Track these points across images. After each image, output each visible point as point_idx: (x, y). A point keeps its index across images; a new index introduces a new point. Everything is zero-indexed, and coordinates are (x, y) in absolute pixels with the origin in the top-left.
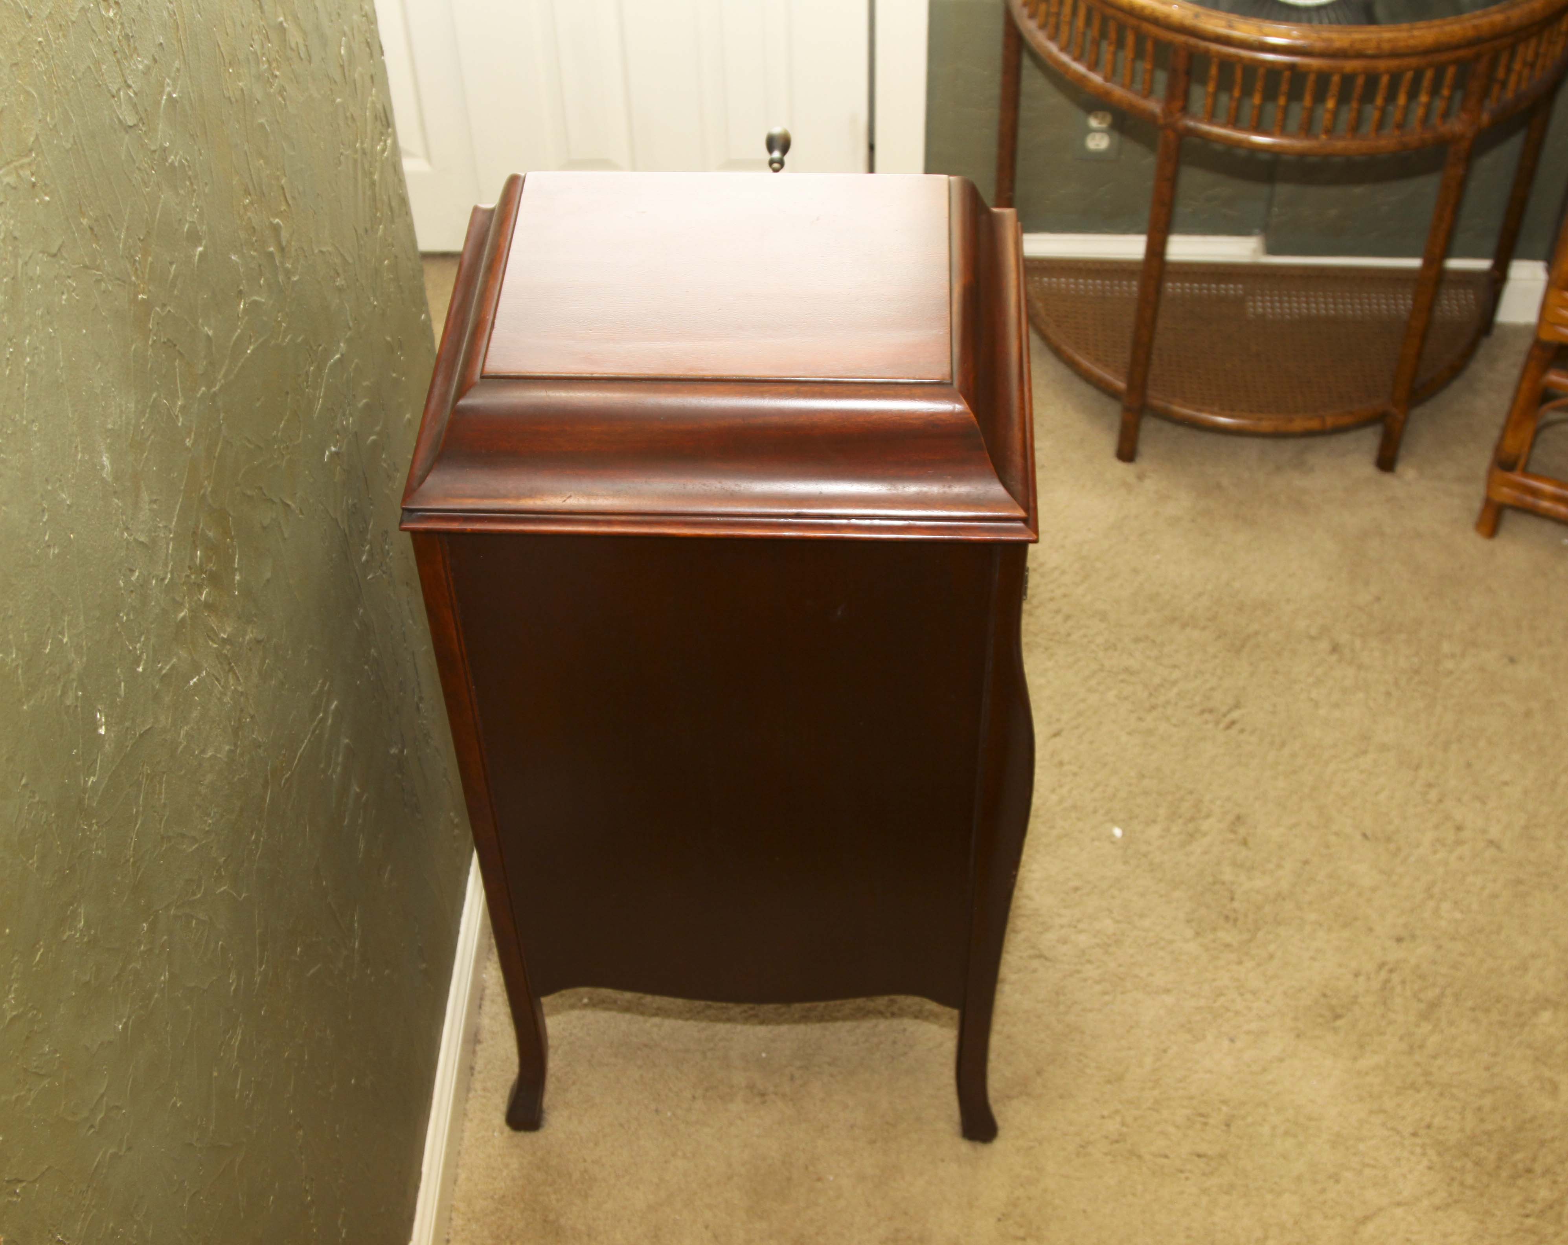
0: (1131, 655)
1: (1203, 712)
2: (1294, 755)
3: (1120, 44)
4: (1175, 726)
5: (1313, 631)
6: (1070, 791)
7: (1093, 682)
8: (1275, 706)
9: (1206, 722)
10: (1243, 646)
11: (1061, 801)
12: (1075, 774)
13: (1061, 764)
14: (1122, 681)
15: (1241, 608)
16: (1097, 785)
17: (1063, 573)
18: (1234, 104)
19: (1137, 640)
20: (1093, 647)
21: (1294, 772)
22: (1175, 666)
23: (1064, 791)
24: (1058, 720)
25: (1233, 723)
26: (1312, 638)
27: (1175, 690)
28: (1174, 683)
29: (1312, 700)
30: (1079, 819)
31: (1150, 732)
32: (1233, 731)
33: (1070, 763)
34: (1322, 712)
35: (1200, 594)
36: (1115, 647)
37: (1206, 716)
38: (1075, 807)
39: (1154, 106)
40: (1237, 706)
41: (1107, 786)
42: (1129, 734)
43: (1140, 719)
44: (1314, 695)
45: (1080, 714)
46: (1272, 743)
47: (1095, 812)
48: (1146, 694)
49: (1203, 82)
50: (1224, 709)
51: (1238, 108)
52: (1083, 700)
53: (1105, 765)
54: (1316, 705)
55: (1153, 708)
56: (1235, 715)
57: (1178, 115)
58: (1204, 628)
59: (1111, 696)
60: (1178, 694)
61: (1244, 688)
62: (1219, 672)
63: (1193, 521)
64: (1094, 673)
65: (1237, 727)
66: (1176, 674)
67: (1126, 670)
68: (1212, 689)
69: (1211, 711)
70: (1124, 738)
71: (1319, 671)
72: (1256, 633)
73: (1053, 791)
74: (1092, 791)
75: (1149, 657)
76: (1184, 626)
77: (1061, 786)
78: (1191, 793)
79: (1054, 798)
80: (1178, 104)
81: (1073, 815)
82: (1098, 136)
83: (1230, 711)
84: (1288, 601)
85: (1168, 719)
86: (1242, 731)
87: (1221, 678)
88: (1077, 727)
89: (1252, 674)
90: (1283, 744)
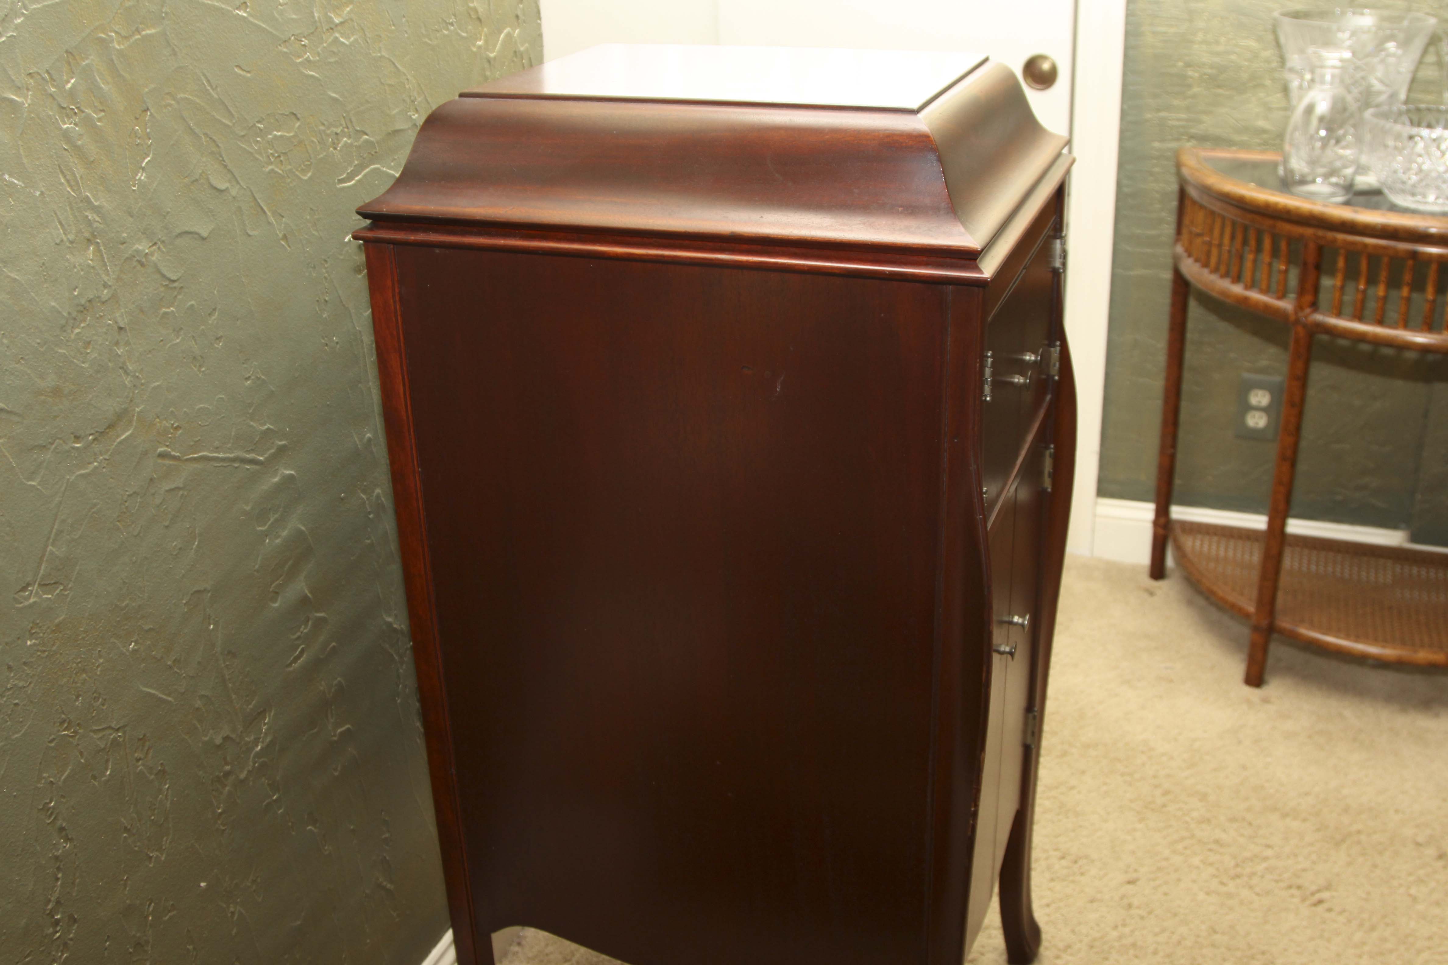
0: (1224, 831)
1: (1290, 887)
2: (1384, 940)
3: (1259, 250)
4: (1258, 894)
5: (1420, 839)
6: (1133, 931)
7: (1180, 847)
8: (1368, 893)
9: (1292, 896)
10: (1343, 841)
11: (1120, 938)
12: (1142, 918)
13: (1130, 906)
14: (1210, 850)
15: (1346, 810)
16: (1163, 930)
17: (1172, 758)
18: (1360, 296)
19: (1233, 820)
20: (1187, 818)
21: (1381, 954)
22: (1268, 846)
23: (1127, 930)
24: (1136, 871)
25: (1320, 902)
26: (1418, 844)
27: (1264, 865)
28: (1265, 859)
29: (1410, 895)
30: (1136, 957)
31: (1230, 896)
32: (1320, 908)
33: (1138, 907)
34: (1420, 907)
35: (1307, 794)
36: (1209, 821)
37: (1294, 891)
38: (1134, 945)
39: (1286, 305)
40: (1328, 887)
41: (1173, 933)
42: (1208, 894)
43: (1222, 884)
44: (1413, 891)
45: (1159, 869)
46: (1361, 925)
47: (1155, 953)
48: (1232, 863)
49: (1332, 273)
50: (1314, 888)
51: (1363, 302)
52: (1166, 859)
53: (1175, 915)
54: (1415, 899)
55: (1238, 876)
56: (1325, 895)
57: (1308, 310)
58: (1305, 820)
59: (1196, 861)
60: (1267, 869)
61: (1338, 875)
62: (1314, 857)
63: (1310, 737)
64: (1182, 839)
65: (1325, 905)
66: (1269, 852)
67: (1217, 842)
68: (1304, 870)
69: (1299, 887)
70: (1201, 896)
71: (1421, 872)
72: (1359, 832)
73: (1116, 927)
74: (1156, 935)
75: (1242, 835)
76: (1285, 816)
77: (1124, 925)
78: (1263, 953)
79: (1115, 934)
80: (1308, 298)
81: (1131, 952)
82: (1257, 414)
83: (1319, 891)
84: (1397, 811)
85: (1251, 887)
86: (1330, 910)
87: (1314, 863)
88: (1154, 880)
89: (1349, 864)
90: (1373, 928)
